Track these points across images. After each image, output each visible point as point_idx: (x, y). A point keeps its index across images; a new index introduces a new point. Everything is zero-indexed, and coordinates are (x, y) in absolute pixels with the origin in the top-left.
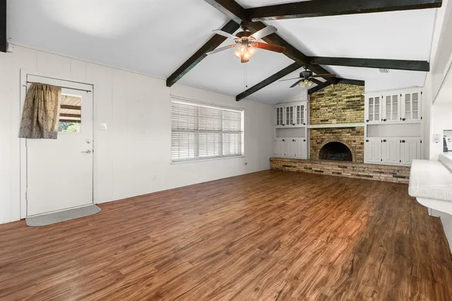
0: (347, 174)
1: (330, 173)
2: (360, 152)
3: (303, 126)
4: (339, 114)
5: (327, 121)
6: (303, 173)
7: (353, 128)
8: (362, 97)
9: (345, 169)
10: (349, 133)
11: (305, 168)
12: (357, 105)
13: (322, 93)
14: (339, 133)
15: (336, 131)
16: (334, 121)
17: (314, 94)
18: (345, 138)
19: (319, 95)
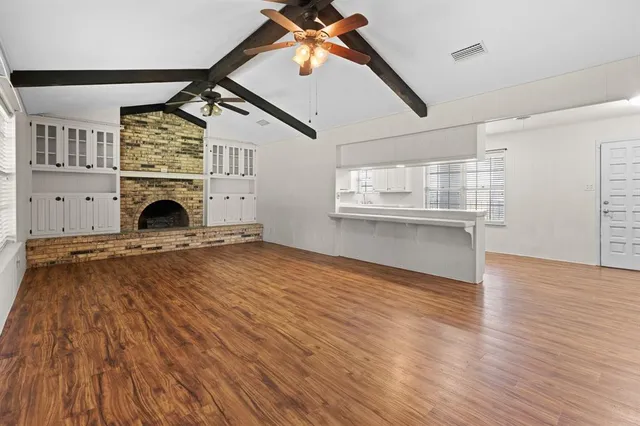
0: (196, 243)
1: (173, 248)
2: (197, 213)
3: (111, 171)
4: (171, 159)
5: (153, 166)
6: (122, 258)
7: (190, 181)
8: (201, 140)
9: (194, 238)
10: (185, 187)
11: (127, 248)
12: (194, 151)
13: (143, 119)
14: (172, 186)
15: (167, 183)
16: (164, 169)
17: (128, 118)
18: (179, 195)
19: (138, 122)
